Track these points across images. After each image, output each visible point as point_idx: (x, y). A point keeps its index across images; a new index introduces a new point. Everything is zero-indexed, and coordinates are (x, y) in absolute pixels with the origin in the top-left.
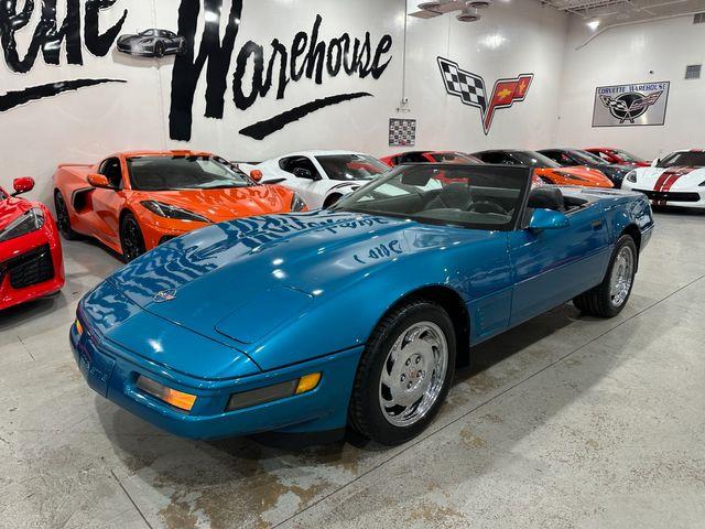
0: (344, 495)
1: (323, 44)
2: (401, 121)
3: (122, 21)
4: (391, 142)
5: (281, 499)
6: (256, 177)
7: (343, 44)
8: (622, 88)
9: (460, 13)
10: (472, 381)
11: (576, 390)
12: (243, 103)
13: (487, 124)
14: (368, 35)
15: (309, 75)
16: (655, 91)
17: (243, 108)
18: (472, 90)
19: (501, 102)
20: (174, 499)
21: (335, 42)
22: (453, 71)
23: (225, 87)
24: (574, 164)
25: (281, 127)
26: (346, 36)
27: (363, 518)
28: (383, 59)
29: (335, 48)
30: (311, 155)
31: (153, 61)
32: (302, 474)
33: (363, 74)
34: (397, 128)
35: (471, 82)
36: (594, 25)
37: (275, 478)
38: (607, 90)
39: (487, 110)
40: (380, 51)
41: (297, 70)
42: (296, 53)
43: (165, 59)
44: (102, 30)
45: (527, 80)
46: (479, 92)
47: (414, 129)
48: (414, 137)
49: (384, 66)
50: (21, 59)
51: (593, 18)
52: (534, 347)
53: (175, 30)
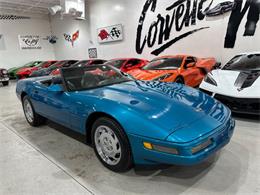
43: (226, 14)
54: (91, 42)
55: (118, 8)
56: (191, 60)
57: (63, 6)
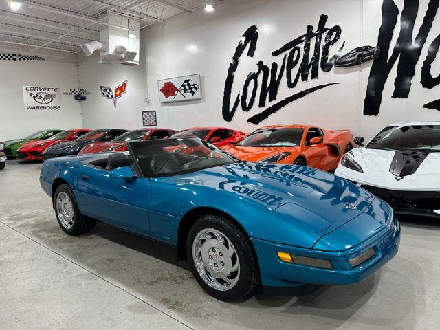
3: (341, 48)
17: (431, 87)
23: (413, 73)
44: (330, 57)
50: (293, 81)
53: (375, 44)
54: (147, 101)
55: (193, 48)
56: (315, 132)
57: (106, 43)
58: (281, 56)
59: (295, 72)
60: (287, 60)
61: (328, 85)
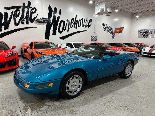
0: (57, 107)
1: (77, 21)
2: (94, 36)
3: (37, 16)
4: (91, 40)
5: (45, 106)
6: (60, 47)
7: (82, 21)
8: (144, 30)
9: (106, 14)
10: (90, 89)
11: (111, 92)
12: (60, 32)
13: (113, 37)
14: (87, 19)
15: (74, 27)
16: (152, 31)
17: (60, 33)
18: (110, 30)
19: (116, 32)
20: (26, 105)
21: (80, 20)
22: (106, 26)
23: (57, 29)
24: (132, 46)
25: (68, 37)
26: (82, 19)
27: (58, 111)
28: (90, 24)
29: (80, 22)
30: (72, 43)
31: (42, 24)
32: (51, 103)
33: (86, 27)
34: (93, 38)
35: (110, 28)
36: (137, 17)
37: (45, 103)
38: (141, 30)
39: (113, 34)
40: (90, 22)
41: (72, 26)
42: (72, 22)
43: (45, 23)
44: (33, 18)
45: (123, 28)
46: (112, 30)
47: (97, 38)
48: (96, 40)
49: (90, 25)
50: (17, 23)
51: (137, 15)
52: (107, 83)
53: (47, 18)
58: (10, 11)
59: (18, 19)
60: (13, 13)
61: (33, 27)
